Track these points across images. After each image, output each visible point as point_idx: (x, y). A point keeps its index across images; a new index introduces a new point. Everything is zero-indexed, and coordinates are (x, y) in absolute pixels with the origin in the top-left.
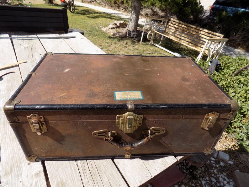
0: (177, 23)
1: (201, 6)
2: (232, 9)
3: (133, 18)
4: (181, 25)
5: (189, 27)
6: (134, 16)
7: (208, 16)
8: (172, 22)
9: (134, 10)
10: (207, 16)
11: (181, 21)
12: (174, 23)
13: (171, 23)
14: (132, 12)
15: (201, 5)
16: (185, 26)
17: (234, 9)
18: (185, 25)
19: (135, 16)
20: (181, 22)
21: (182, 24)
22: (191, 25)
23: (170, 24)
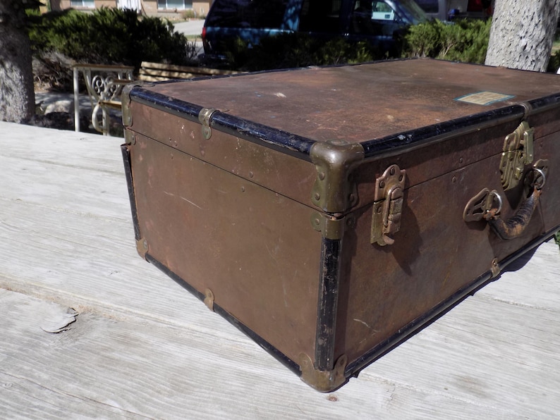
0: (162, 70)
1: (177, 33)
2: (251, 32)
3: (14, 83)
4: (176, 75)
5: (200, 74)
6: (16, 75)
7: (202, 55)
8: (148, 71)
9: (10, 57)
10: (199, 56)
11: (172, 64)
12: (154, 73)
13: (147, 74)
14: (8, 65)
15: (175, 30)
16: (190, 75)
17: (256, 31)
18: (187, 73)
19: (21, 75)
20: (176, 68)
21: (180, 72)
22: (206, 70)
23: (142, 77)
